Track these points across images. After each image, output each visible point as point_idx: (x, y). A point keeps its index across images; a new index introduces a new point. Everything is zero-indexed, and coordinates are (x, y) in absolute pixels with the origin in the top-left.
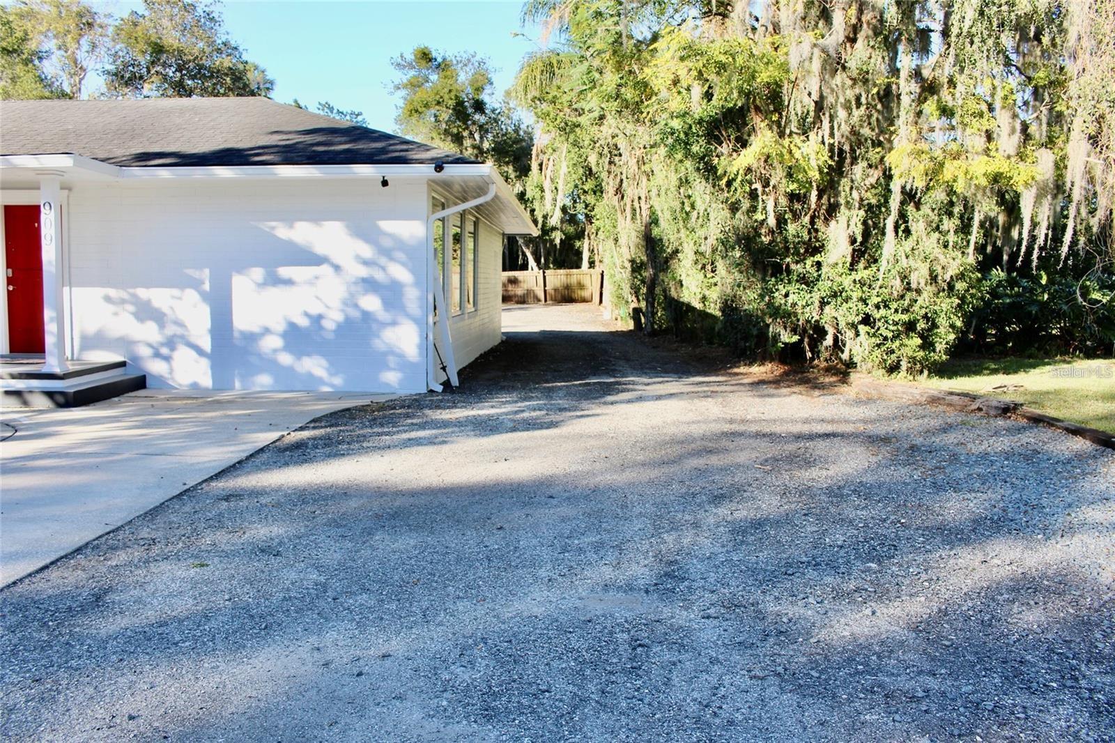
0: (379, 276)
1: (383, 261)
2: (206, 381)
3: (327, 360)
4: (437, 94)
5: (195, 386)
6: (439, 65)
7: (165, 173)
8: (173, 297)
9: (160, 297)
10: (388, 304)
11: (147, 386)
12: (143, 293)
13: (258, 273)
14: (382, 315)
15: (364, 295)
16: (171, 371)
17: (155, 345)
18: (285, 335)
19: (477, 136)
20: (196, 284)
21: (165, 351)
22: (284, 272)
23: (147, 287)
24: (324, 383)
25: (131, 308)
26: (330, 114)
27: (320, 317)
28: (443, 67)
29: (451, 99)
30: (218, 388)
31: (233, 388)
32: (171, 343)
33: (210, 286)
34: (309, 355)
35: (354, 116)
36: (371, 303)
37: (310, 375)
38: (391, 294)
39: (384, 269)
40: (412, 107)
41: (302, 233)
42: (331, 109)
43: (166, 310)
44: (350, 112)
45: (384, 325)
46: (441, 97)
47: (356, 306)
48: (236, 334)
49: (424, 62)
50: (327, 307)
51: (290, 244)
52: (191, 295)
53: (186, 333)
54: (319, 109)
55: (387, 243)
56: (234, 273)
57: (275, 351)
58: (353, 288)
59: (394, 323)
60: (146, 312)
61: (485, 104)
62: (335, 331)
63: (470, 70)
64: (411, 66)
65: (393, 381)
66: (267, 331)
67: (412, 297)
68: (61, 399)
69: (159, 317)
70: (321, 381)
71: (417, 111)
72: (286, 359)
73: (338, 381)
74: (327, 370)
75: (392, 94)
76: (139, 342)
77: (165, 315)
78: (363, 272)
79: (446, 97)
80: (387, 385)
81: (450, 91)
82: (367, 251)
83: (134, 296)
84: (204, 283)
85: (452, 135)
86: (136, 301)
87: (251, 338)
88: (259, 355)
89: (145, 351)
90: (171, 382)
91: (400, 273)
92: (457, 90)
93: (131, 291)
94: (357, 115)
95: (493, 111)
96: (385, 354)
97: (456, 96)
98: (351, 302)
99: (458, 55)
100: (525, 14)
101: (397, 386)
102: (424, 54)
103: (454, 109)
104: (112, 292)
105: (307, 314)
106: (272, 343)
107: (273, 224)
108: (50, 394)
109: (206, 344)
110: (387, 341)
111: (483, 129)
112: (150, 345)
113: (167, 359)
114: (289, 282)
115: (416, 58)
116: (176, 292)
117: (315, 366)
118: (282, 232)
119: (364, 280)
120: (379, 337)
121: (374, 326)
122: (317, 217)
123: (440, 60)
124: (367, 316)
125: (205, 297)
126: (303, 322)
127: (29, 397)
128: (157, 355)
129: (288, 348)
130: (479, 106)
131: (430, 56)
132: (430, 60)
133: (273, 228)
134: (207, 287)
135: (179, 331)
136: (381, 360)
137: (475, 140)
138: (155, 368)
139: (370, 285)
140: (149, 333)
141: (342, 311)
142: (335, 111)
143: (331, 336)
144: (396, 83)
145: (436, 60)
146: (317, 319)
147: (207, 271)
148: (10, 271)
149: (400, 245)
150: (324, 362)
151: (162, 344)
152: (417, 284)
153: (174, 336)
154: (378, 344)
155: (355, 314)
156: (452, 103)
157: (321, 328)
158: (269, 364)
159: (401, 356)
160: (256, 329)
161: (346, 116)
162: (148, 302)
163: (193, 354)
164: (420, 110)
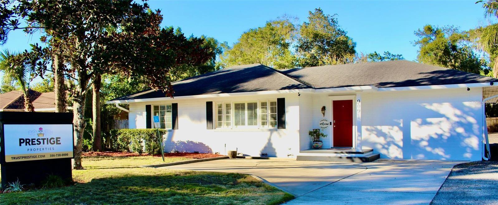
0: (463, 121)
1: (465, 116)
2: (401, 156)
3: (444, 149)
4: (436, 45)
5: (396, 157)
6: (436, 32)
7: (393, 89)
8: (389, 129)
9: (385, 129)
10: (466, 130)
11: (380, 157)
12: (379, 127)
13: (419, 121)
14: (465, 134)
15: (458, 127)
16: (388, 153)
17: (383, 144)
18: (428, 141)
19: (453, 61)
20: (397, 125)
21: (386, 146)
22: (429, 120)
23: (381, 125)
24: (443, 157)
25: (375, 132)
26: (389, 56)
27: (441, 135)
28: (436, 33)
29: (443, 46)
30: (405, 158)
31: (410, 158)
32: (389, 144)
33: (403, 125)
34: (437, 148)
35: (399, 56)
36: (460, 130)
37: (437, 154)
38: (468, 127)
39: (465, 118)
40: (425, 51)
41: (435, 107)
42: (389, 54)
43: (387, 133)
44: (397, 55)
45: (465, 137)
46: (438, 46)
47: (455, 131)
48: (412, 141)
49: (429, 32)
50: (444, 132)
51: (431, 111)
52: (396, 128)
53: (394, 140)
54: (384, 54)
55: (467, 110)
56: (411, 121)
57: (425, 146)
58: (453, 125)
59: (469, 137)
60: (380, 134)
61: (457, 47)
62: (446, 140)
63: (450, 33)
64: (423, 34)
65: (468, 156)
66: (422, 140)
67: (476, 127)
68: (364, 160)
69: (384, 135)
70: (442, 156)
71: (427, 52)
72: (429, 149)
73: (448, 157)
74: (444, 153)
75: (414, 46)
76: (377, 143)
77: (386, 134)
78: (456, 119)
79: (441, 46)
80: (467, 158)
81: (442, 43)
82: (458, 112)
83: (377, 128)
84: (400, 124)
85: (443, 61)
86: (377, 130)
87: (417, 142)
88: (419, 148)
89: (379, 147)
90: (388, 156)
91: (471, 120)
92: (445, 42)
93: (375, 127)
94: (400, 56)
95: (460, 49)
96: (466, 147)
97: (445, 45)
98: (452, 130)
99: (444, 27)
100: (487, 12)
101: (470, 159)
102: (429, 28)
103: (444, 51)
104: (369, 127)
105: (436, 134)
106: (424, 143)
107: (425, 104)
108: (361, 158)
109: (401, 144)
110: (466, 143)
111: (456, 58)
112: (381, 144)
113: (387, 149)
114: (430, 123)
115: (425, 30)
116: (390, 127)
117: (439, 151)
118: (428, 107)
119: (458, 122)
120: (463, 141)
121: (462, 138)
122: (440, 102)
123: (435, 30)
124: (459, 134)
125: (401, 129)
126: (435, 137)
127: (354, 159)
128: (384, 147)
129: (429, 145)
130: (454, 48)
131: (432, 29)
132: (432, 31)
133: (425, 106)
134: (402, 125)
135: (391, 140)
136: (464, 150)
137: (452, 62)
138: (383, 152)
139: (460, 124)
140: (381, 140)
141: (450, 133)
142: (391, 55)
143: (445, 141)
144: (416, 41)
145: (434, 30)
146: (440, 136)
147: (402, 120)
148: (335, 121)
149: (471, 110)
150: (443, 150)
151: (386, 144)
152: (478, 123)
153: (390, 141)
154: (463, 144)
155: (454, 134)
156: (443, 48)
157: (442, 139)
158: (423, 151)
159: (472, 148)
160: (418, 139)
161: (395, 56)
162: (381, 130)
163: (396, 147)
164: (428, 52)
